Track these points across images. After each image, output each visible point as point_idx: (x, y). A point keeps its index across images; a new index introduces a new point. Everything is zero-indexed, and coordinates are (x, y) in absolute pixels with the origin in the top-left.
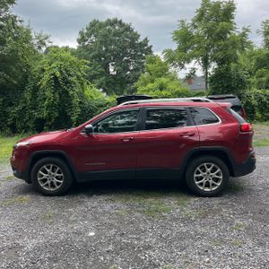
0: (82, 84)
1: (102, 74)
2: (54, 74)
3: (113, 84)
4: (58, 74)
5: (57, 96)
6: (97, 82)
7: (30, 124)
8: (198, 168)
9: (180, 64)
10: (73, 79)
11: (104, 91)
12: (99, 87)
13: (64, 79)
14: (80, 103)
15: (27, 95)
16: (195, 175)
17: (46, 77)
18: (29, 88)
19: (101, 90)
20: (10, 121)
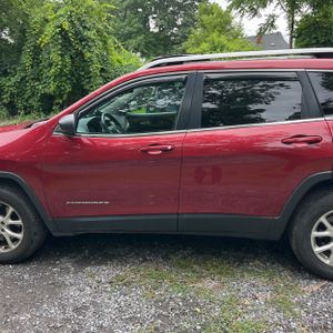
0: (105, 43)
1: (139, 32)
2: (60, 26)
3: (154, 46)
4: (66, 26)
5: (68, 60)
6: (133, 42)
7: (34, 102)
8: (323, 219)
9: (252, 9)
10: (91, 34)
11: (143, 55)
12: (136, 50)
13: (77, 34)
14: (102, 70)
15: (26, 60)
16: (315, 234)
17: (50, 30)
18: (27, 49)
19: (139, 54)
20: (6, 98)
